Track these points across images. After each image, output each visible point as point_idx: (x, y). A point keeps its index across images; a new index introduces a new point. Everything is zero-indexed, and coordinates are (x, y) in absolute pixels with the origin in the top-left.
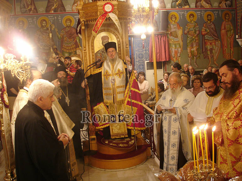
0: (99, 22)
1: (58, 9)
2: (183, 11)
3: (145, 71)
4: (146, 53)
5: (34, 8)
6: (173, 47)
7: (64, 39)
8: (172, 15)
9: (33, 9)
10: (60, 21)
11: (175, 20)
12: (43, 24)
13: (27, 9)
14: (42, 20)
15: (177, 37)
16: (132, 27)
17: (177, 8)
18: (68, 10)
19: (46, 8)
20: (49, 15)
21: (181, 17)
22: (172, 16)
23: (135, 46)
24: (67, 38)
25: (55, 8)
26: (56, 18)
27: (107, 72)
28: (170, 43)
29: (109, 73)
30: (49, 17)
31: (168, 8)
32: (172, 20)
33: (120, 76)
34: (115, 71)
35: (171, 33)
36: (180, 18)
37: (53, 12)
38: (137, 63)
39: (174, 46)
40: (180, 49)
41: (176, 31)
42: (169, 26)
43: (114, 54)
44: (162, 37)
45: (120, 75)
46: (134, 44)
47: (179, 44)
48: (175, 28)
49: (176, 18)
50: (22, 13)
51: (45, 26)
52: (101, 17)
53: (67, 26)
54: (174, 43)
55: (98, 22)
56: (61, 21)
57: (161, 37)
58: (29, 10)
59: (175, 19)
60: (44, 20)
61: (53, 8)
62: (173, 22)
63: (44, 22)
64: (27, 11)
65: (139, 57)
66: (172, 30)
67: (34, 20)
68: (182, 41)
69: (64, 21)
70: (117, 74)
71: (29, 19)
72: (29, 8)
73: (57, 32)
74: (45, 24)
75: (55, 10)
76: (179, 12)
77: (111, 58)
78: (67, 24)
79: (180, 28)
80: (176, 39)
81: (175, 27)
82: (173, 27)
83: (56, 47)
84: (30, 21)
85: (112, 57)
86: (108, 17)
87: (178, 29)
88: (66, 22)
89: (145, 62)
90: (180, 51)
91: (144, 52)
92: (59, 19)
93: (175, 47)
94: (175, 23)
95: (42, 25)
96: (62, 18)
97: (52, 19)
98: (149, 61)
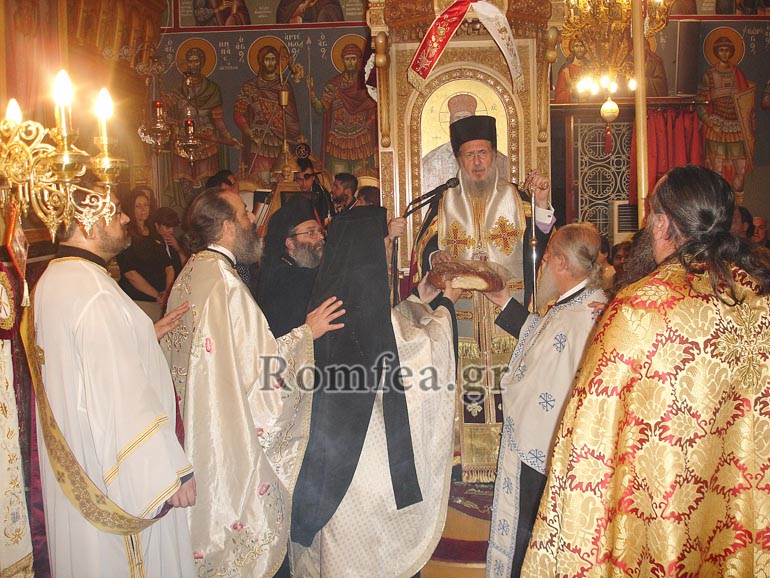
0: (436, 34)
1: (318, 14)
2: (758, 26)
3: (612, 237)
4: (618, 173)
5: (239, 9)
6: (717, 154)
7: (336, 114)
8: (720, 40)
9: (234, 11)
10: (324, 51)
11: (730, 57)
12: (267, 63)
13: (216, 11)
14: (262, 49)
15: (736, 119)
16: (571, 76)
17: (738, 13)
18: (352, 14)
19: (280, 6)
20: (289, 33)
21: (753, 46)
22: (717, 41)
23: (579, 144)
24: (344, 110)
25: (309, 8)
26: (309, 41)
27: (455, 232)
28: (708, 140)
29: (464, 233)
30: (286, 38)
31: (704, 12)
32: (719, 57)
33: (506, 245)
34: (488, 226)
35: (711, 102)
36: (748, 48)
37: (300, 21)
38: (586, 208)
39: (721, 151)
40: (742, 163)
41: (730, 98)
42: (706, 77)
43: (485, 165)
44: (681, 117)
45: (505, 240)
46: (576, 140)
47: (742, 144)
48: (727, 85)
49: (732, 50)
50: (198, 23)
51: (270, 69)
52: (446, 16)
53: (346, 71)
54: (723, 141)
55: (433, 38)
56: (328, 53)
57: (677, 117)
58: (220, 12)
59: (728, 54)
60: (271, 49)
61: (302, 6)
62: (722, 64)
63: (270, 55)
64: (214, 15)
65: (594, 187)
66: (719, 93)
67: (238, 47)
68: (753, 133)
69: (335, 53)
70: (494, 237)
71: (221, 44)
72: (221, 8)
73: (312, 89)
74: (274, 63)
75: (309, 16)
76: (744, 31)
77: (475, 178)
78: (347, 62)
79: (748, 86)
80: (729, 127)
81: (728, 80)
82: (721, 82)
83: (306, 141)
84: (223, 52)
85: (479, 176)
86: (469, 16)
87: (740, 90)
88: (343, 56)
89: (612, 204)
90: (743, 171)
91: (613, 169)
92: (320, 44)
93: (726, 155)
94: (729, 67)
95: (264, 66)
96: (330, 41)
97: (297, 44)
98: (627, 202)
